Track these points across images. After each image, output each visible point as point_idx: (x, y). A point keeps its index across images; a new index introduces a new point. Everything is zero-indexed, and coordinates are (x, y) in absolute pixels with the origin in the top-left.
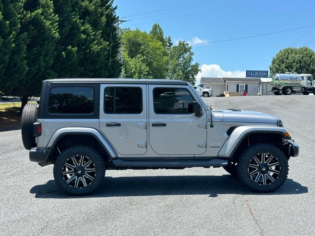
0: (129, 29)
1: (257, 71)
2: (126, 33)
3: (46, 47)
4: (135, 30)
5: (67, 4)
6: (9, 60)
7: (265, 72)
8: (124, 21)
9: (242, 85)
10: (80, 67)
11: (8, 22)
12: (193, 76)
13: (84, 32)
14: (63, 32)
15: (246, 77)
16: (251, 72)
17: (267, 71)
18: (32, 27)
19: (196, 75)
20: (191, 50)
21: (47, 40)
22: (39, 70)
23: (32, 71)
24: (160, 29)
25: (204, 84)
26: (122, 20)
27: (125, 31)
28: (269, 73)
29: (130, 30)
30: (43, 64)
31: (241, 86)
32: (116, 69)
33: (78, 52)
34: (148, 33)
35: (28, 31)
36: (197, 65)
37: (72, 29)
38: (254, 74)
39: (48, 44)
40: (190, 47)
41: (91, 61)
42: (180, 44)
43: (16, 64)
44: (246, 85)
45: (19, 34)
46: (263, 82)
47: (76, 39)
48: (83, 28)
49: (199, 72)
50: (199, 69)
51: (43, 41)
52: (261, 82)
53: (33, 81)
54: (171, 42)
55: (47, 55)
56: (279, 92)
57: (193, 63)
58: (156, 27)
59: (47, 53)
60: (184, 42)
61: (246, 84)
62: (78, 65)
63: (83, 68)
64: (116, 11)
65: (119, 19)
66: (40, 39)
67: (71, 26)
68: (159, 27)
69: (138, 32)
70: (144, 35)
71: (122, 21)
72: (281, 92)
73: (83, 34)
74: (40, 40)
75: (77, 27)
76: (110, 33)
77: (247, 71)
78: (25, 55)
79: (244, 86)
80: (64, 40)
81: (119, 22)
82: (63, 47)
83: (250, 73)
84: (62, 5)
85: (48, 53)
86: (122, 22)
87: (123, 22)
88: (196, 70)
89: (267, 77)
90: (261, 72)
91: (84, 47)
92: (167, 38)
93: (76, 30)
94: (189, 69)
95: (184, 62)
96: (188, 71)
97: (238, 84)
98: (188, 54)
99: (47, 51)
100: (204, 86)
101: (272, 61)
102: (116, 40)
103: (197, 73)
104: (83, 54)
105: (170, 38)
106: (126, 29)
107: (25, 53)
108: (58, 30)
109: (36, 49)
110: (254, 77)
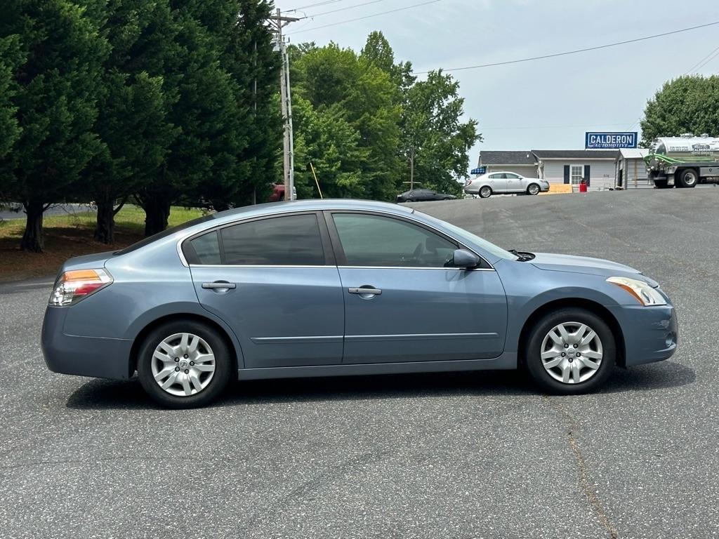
0: (313, 44)
1: (611, 134)
2: (306, 53)
3: (75, 73)
4: (327, 46)
7: (630, 134)
8: (294, 20)
9: (577, 168)
10: (172, 125)
12: (462, 151)
13: (182, 39)
14: (127, 38)
15: (586, 147)
16: (596, 136)
17: (636, 133)
18: (31, 21)
19: (469, 148)
20: (458, 91)
21: (74, 55)
22: (56, 134)
23: (35, 133)
24: (385, 44)
25: (488, 165)
26: (289, 16)
27: (304, 51)
28: (640, 139)
29: (316, 46)
30: (67, 117)
31: (573, 168)
33: (166, 87)
34: (358, 53)
35: (19, 30)
36: (471, 125)
37: (147, 31)
38: (605, 140)
39: (80, 65)
40: (456, 83)
41: (200, 111)
42: (432, 77)
44: (585, 166)
46: (627, 159)
47: (161, 55)
48: (179, 27)
49: (477, 142)
50: (477, 133)
51: (66, 58)
52: (623, 158)
54: (411, 74)
55: (79, 94)
56: (666, 181)
57: (462, 120)
58: (375, 38)
59: (78, 88)
60: (440, 71)
61: (587, 164)
62: (168, 120)
63: (180, 128)
65: (281, 14)
66: (57, 53)
67: (146, 24)
68: (383, 38)
69: (332, 50)
70: (349, 55)
71: (289, 20)
72: (671, 181)
73: (178, 43)
74: (57, 57)
75: (162, 26)
76: (253, 43)
77: (587, 133)
79: (581, 168)
80: (129, 57)
81: (283, 22)
82: (128, 75)
83: (596, 139)
85: (82, 90)
86: (289, 22)
87: (292, 23)
88: (468, 135)
89: (635, 147)
90: (621, 136)
91: (183, 75)
92: (404, 64)
93: (161, 32)
94: (454, 134)
95: (441, 117)
96: (452, 137)
97: (567, 164)
98: (451, 99)
99: (76, 84)
100: (487, 171)
101: (645, 109)
102: (268, 61)
103: (470, 144)
104: (178, 93)
105: (409, 65)
106: (307, 45)
107: (12, 88)
108: (108, 31)
109: (43, 76)
110: (604, 148)
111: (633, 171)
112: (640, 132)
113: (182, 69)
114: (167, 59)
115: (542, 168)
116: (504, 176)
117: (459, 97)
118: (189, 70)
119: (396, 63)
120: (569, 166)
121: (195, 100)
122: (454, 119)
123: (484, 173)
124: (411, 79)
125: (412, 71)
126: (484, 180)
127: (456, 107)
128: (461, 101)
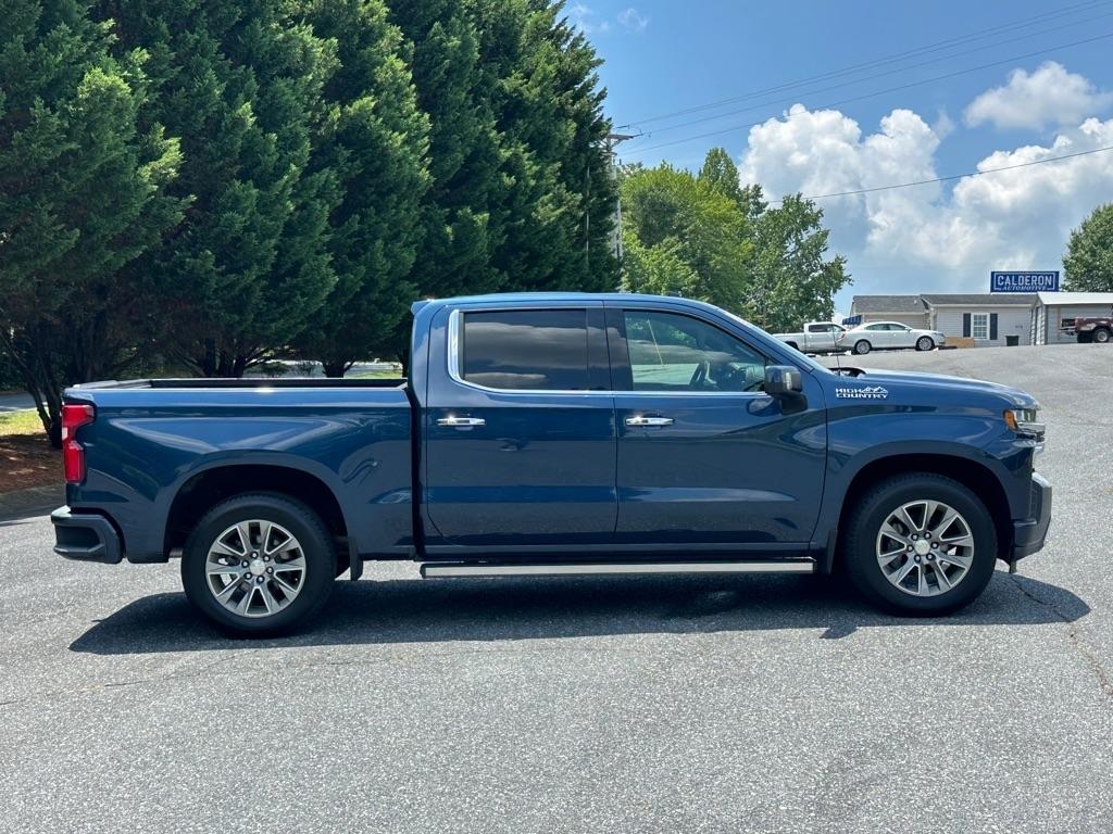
0: (640, 165)
1: (1024, 274)
2: (632, 177)
3: (393, 212)
4: (658, 167)
5: (458, 84)
6: (276, 253)
7: (1049, 274)
8: (626, 138)
9: (980, 317)
10: (497, 270)
11: (274, 136)
12: (826, 295)
13: (511, 167)
14: (447, 168)
15: (992, 290)
16: (1005, 276)
17: (1057, 273)
18: (345, 152)
19: (835, 292)
20: (821, 221)
21: (391, 191)
22: (370, 284)
23: (348, 284)
24: (729, 164)
25: (863, 314)
26: (622, 133)
27: (629, 173)
28: (1062, 280)
29: (643, 168)
30: (383, 263)
31: (975, 317)
33: (491, 224)
34: (696, 176)
35: (333, 163)
36: (838, 264)
37: (470, 159)
38: (1016, 280)
39: (398, 203)
40: (820, 212)
41: (527, 253)
42: (787, 203)
43: (298, 264)
44: (992, 315)
45: (307, 172)
46: (1047, 306)
47: (484, 187)
48: (505, 154)
49: (845, 285)
50: (845, 274)
51: (382, 195)
52: (1042, 304)
53: (352, 315)
54: (761, 200)
55: (396, 236)
57: (827, 258)
58: (716, 156)
59: (395, 230)
61: (994, 312)
62: (493, 263)
64: (602, 103)
65: (613, 132)
66: (373, 189)
67: (469, 151)
68: (726, 156)
69: (665, 171)
70: (685, 181)
71: (620, 138)
73: (504, 174)
74: (373, 193)
75: (487, 152)
76: (585, 168)
77: (993, 273)
78: (326, 238)
79: (985, 317)
80: (448, 191)
81: (613, 141)
82: (447, 210)
83: (1004, 280)
84: (442, 85)
85: (400, 232)
86: (620, 140)
87: (624, 142)
88: (834, 277)
89: (1056, 290)
90: (1038, 276)
91: (509, 212)
92: (751, 187)
93: (485, 159)
94: (816, 274)
95: (799, 254)
96: (813, 279)
97: (967, 312)
98: (812, 231)
99: (394, 225)
100: (863, 320)
101: (1069, 242)
102: (604, 189)
103: (837, 287)
104: (505, 232)
105: (757, 189)
106: (633, 167)
107: (326, 232)
108: (428, 161)
109: (358, 217)
110: (1015, 291)
111: (1056, 320)
112: (1062, 271)
113: (509, 202)
114: (491, 192)
115: (935, 317)
116: (887, 327)
117: (822, 229)
118: (516, 204)
119: (742, 186)
120: (970, 315)
121: (521, 240)
122: (817, 255)
123: (859, 324)
124: (760, 208)
125: (761, 196)
126: (860, 331)
127: (818, 244)
128: (825, 234)
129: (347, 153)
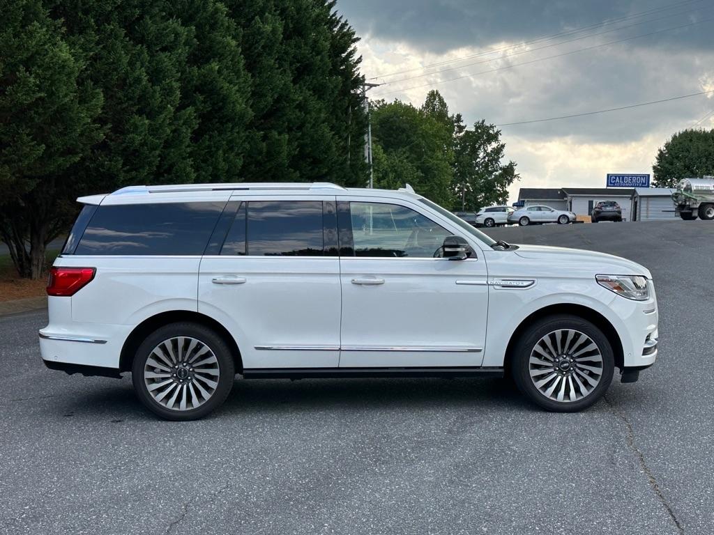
0: (383, 100)
1: (628, 176)
2: (378, 108)
3: (229, 134)
4: (393, 103)
5: (269, 54)
6: (159, 159)
8: (375, 85)
10: (292, 170)
11: (158, 88)
12: (503, 186)
13: (301, 107)
14: (262, 107)
15: (608, 186)
16: (616, 177)
17: (649, 175)
19: (509, 184)
20: (500, 138)
21: (228, 121)
23: (201, 178)
24: (441, 100)
26: (371, 83)
27: (376, 106)
29: (385, 103)
30: (223, 165)
32: (360, 173)
33: (290, 141)
34: (419, 108)
35: (194, 104)
36: (511, 166)
37: (277, 101)
38: (623, 180)
39: (233, 128)
40: (498, 132)
41: (312, 160)
42: (477, 127)
43: (171, 166)
45: (178, 109)
46: (641, 196)
47: (285, 119)
49: (515, 180)
50: (515, 173)
51: (223, 124)
52: (638, 195)
54: (462, 124)
55: (231, 149)
56: (691, 213)
57: (504, 162)
58: (433, 95)
60: (483, 121)
62: (290, 166)
63: (298, 172)
64: (359, 65)
65: (366, 82)
66: (217, 120)
67: (276, 96)
68: (439, 95)
69: (398, 105)
71: (371, 86)
72: (695, 214)
73: (298, 110)
74: (217, 123)
75: (287, 97)
76: (348, 107)
77: (608, 175)
78: (189, 150)
80: (262, 121)
81: (366, 87)
82: (262, 132)
83: (615, 180)
84: (259, 55)
85: (233, 147)
87: (373, 88)
88: (508, 175)
89: (648, 186)
90: (636, 177)
91: (300, 133)
92: (455, 116)
93: (285, 101)
94: (497, 173)
95: (486, 160)
96: (495, 175)
97: (591, 199)
98: (494, 145)
99: (230, 142)
100: (525, 204)
101: (657, 155)
102: (360, 120)
103: (510, 181)
104: (298, 146)
105: (459, 117)
106: (379, 102)
107: (189, 146)
108: (251, 102)
109: (207, 137)
110: (622, 186)
111: (645, 206)
112: (652, 173)
113: (300, 128)
114: (289, 121)
115: (571, 203)
116: (540, 209)
117: (501, 143)
118: (304, 129)
119: (450, 115)
120: (592, 201)
121: (307, 152)
122: (497, 160)
123: (523, 206)
124: (461, 128)
125: (462, 121)
126: (524, 212)
127: (498, 151)
128: (503, 146)
129: (201, 98)
